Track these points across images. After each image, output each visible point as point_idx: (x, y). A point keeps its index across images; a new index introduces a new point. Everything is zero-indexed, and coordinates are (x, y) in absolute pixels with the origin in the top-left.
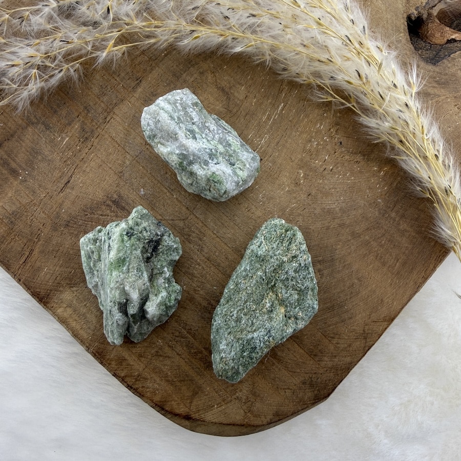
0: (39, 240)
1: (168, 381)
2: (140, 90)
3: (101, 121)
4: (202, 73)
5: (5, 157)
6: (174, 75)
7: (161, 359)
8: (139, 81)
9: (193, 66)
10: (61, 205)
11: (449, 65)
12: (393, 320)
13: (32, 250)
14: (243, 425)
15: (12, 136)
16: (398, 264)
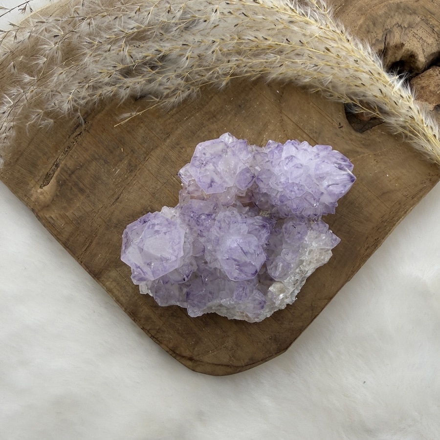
0: (96, 236)
1: (179, 333)
2: (168, 141)
3: (142, 159)
4: (210, 132)
5: (76, 180)
6: (192, 132)
7: (175, 318)
8: (168, 135)
9: (204, 127)
10: (112, 213)
11: (371, 134)
12: (331, 298)
13: (91, 242)
14: (228, 366)
15: (82, 166)
16: (335, 261)
